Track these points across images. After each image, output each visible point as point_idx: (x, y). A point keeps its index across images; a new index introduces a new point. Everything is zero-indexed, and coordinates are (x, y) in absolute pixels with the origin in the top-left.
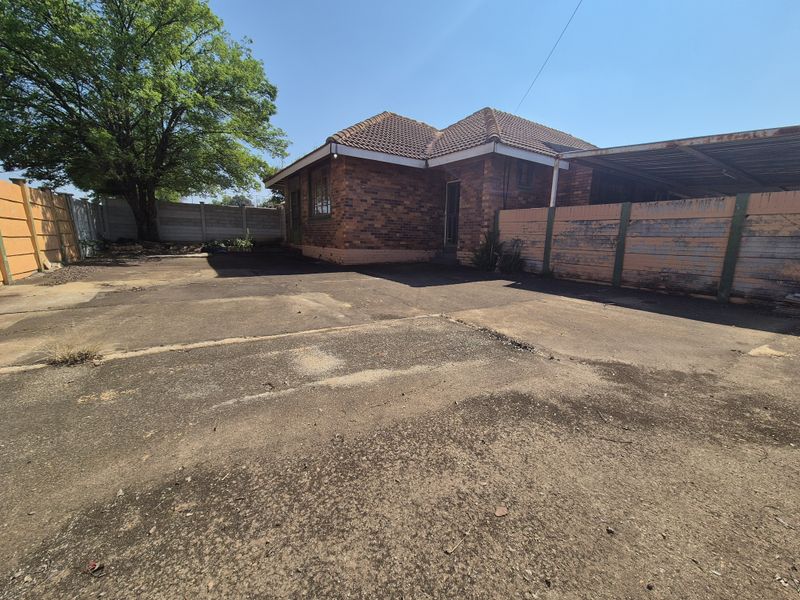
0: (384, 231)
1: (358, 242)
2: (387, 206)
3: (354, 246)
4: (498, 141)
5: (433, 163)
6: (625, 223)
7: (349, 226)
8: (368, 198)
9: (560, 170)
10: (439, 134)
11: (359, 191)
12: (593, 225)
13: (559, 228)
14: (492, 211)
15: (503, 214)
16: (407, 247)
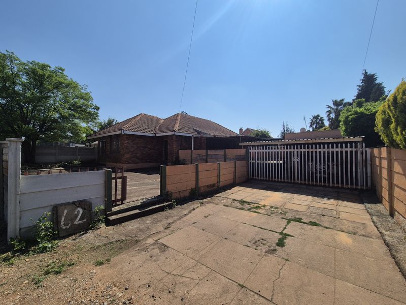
0: (140, 157)
1: (130, 161)
2: (142, 148)
3: (129, 163)
4: (175, 131)
5: (157, 135)
6: (207, 155)
7: (127, 156)
8: (135, 146)
9: (194, 137)
10: (162, 121)
11: (131, 144)
12: (201, 155)
13: (194, 156)
14: (176, 150)
15: (180, 151)
16: (150, 162)
